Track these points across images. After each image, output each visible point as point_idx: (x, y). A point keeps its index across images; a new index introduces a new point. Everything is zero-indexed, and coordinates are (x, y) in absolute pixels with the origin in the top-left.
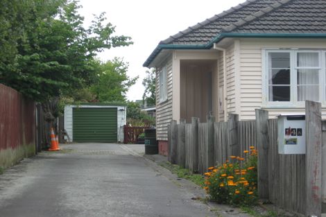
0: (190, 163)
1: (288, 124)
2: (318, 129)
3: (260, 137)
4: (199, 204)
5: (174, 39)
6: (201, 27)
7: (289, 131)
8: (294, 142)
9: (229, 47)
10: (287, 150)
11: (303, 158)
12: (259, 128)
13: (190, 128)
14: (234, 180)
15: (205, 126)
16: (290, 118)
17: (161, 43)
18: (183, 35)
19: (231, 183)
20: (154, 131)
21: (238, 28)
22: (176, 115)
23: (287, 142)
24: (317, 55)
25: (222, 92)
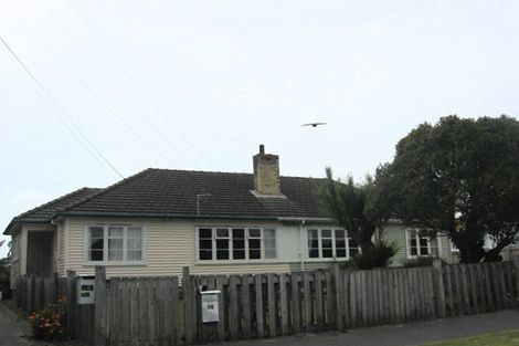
0: (29, 307)
1: (83, 282)
2: (103, 286)
3: (69, 289)
4: (25, 341)
5: (24, 216)
6: (44, 207)
7: (84, 287)
8: (88, 295)
9: (62, 223)
10: (83, 301)
11: (92, 307)
12: (69, 283)
13: (30, 281)
14: (50, 323)
15: (38, 280)
16: (85, 278)
17: (15, 218)
18: (31, 213)
19: (47, 325)
20: (9, 281)
21: (68, 209)
22: (23, 271)
23: (83, 295)
24: (121, 229)
25: (57, 254)
